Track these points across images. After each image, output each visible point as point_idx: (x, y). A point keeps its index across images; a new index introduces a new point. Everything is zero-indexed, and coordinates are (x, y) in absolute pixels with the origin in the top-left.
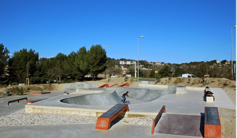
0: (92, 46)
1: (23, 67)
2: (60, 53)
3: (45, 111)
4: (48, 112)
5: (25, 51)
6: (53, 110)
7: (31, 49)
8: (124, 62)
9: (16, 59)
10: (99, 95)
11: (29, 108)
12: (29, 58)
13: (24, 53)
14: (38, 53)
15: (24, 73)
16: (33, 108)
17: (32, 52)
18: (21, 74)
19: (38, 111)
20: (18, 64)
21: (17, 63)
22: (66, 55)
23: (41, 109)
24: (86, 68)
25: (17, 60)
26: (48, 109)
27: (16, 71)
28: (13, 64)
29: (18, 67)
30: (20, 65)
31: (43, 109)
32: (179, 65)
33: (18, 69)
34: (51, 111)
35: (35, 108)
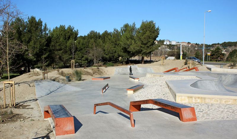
0: (142, 22)
1: (63, 47)
2: (92, 31)
3: (207, 101)
4: (213, 102)
5: (62, 27)
6: (221, 99)
7: (70, 26)
8: (169, 42)
9: (55, 37)
10: (208, 81)
11: (183, 98)
12: (68, 36)
13: (62, 30)
14: (77, 31)
15: (64, 54)
16: (188, 97)
17: (70, 29)
18: (60, 55)
19: (197, 101)
20: (57, 44)
21: (57, 42)
22: (99, 33)
23: (202, 98)
24: (138, 48)
25: (56, 39)
26: (213, 98)
27: (56, 53)
28: (52, 43)
29: (58, 47)
30: (59, 45)
31: (205, 98)
32: (209, 46)
33: (57, 50)
34: (218, 101)
35: (191, 97)
